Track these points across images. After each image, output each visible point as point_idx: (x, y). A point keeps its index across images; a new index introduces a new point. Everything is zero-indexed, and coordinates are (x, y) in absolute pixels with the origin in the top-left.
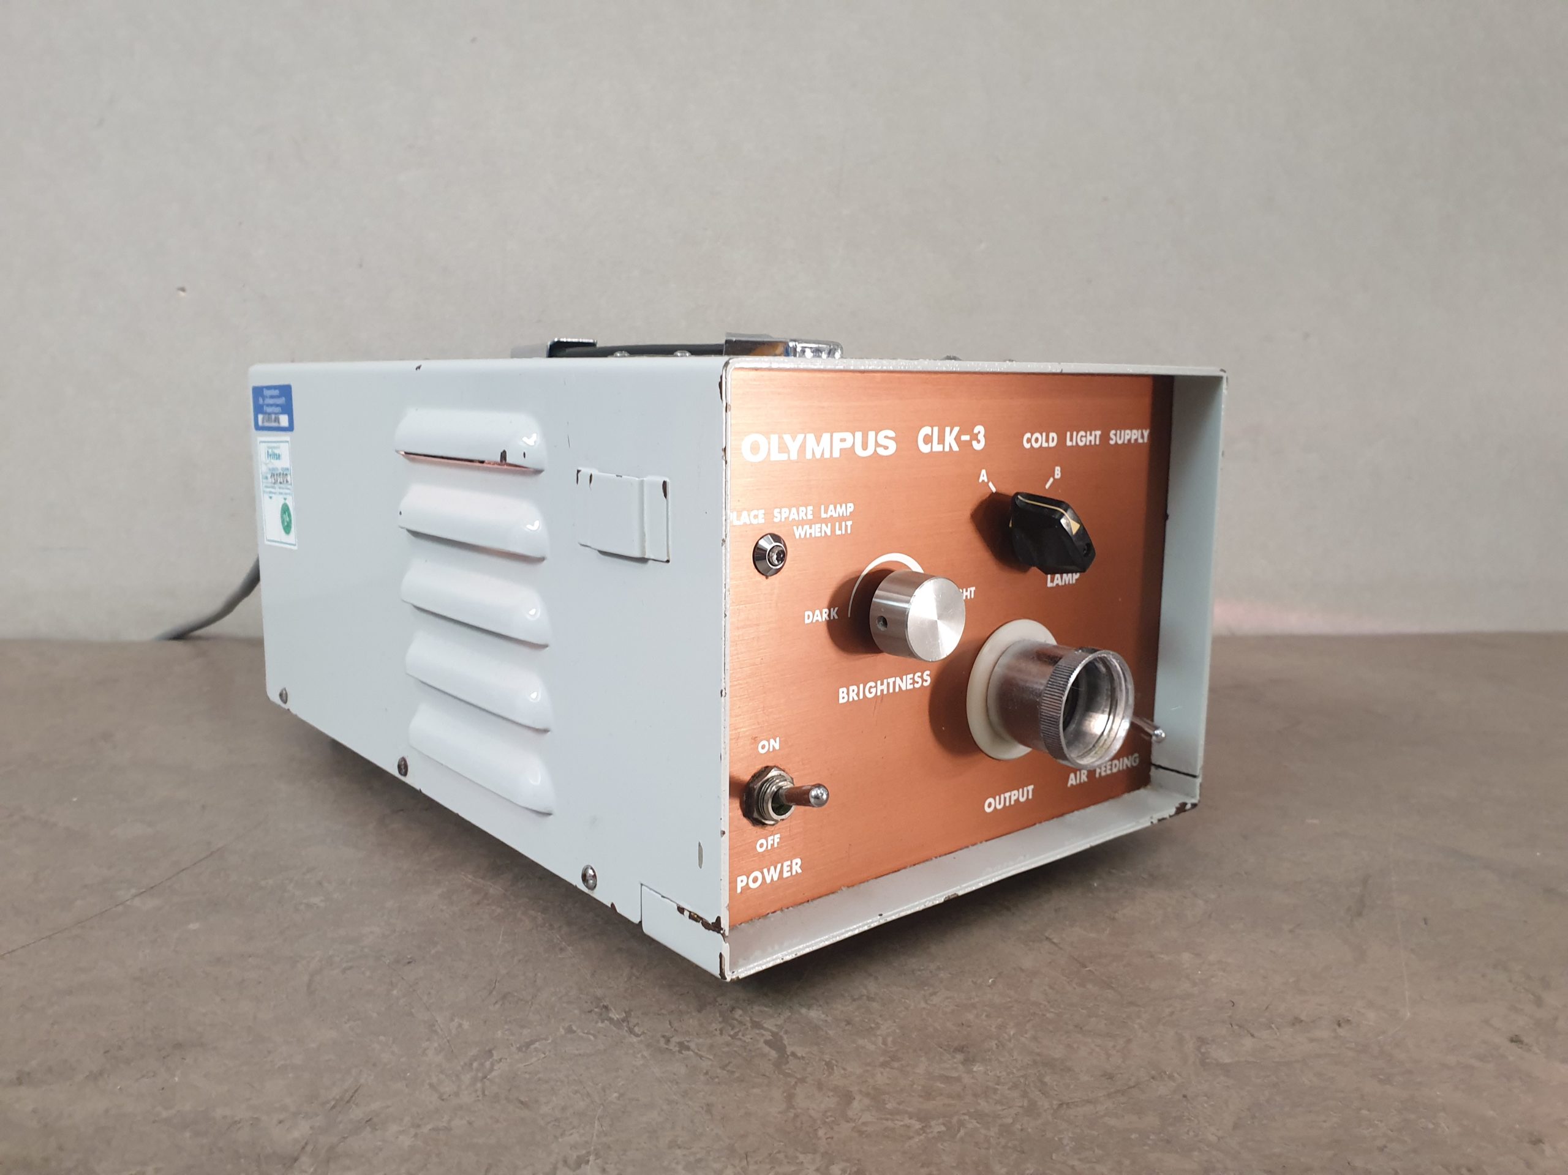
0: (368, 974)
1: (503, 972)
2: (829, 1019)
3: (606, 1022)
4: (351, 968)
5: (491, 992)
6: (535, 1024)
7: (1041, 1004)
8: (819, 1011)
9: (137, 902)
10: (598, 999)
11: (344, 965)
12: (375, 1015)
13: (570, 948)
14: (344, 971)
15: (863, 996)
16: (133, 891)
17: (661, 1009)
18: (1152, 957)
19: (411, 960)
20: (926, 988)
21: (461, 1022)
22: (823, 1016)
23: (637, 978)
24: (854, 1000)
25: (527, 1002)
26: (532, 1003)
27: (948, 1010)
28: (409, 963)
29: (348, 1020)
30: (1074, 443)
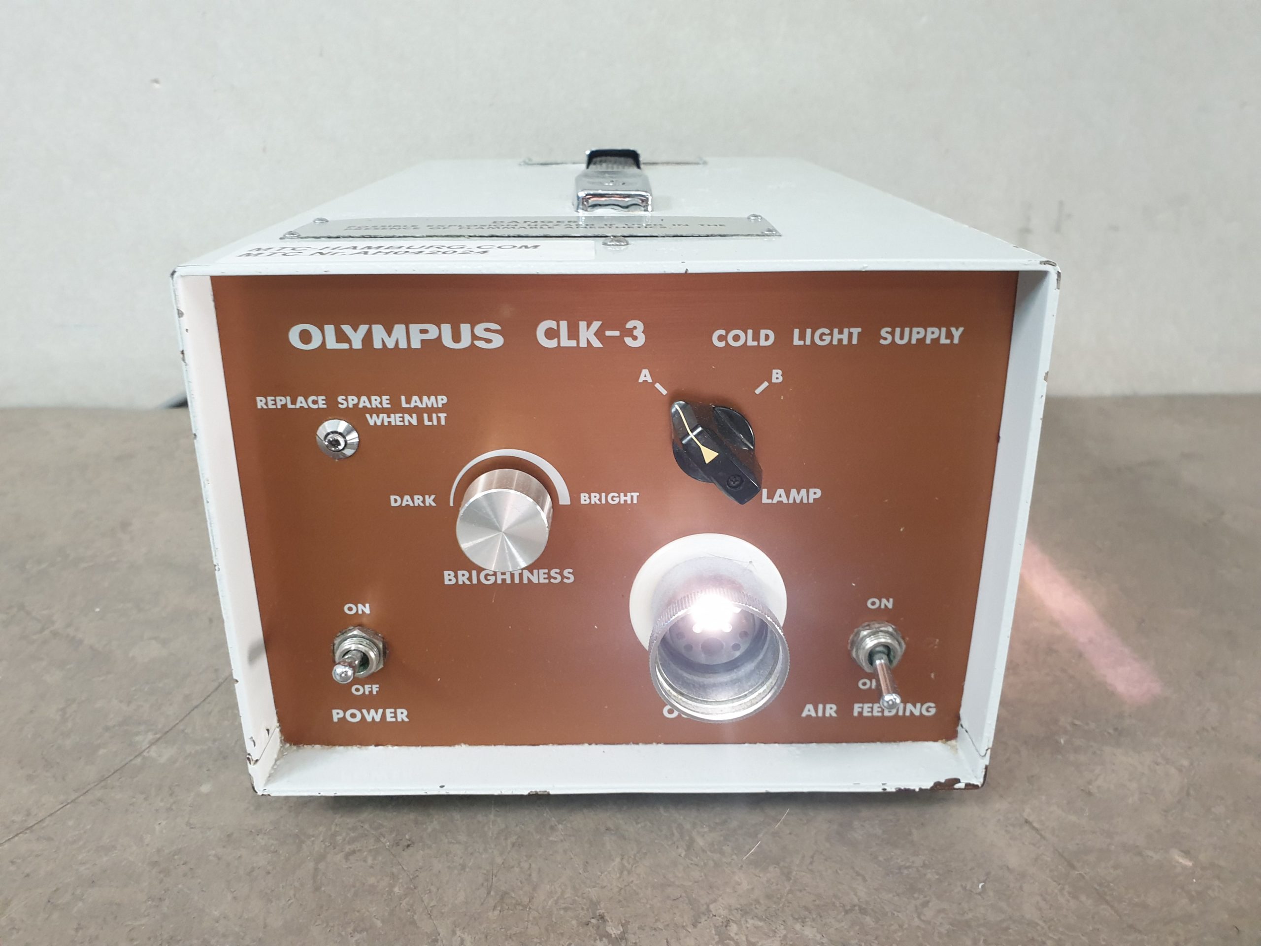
0: (370, 861)
1: (499, 860)
2: (825, 940)
3: (604, 939)
4: (354, 852)
5: (489, 893)
6: (535, 940)
7: (1038, 924)
8: (813, 927)
9: (153, 752)
10: (594, 904)
11: (348, 848)
12: (379, 924)
13: (560, 826)
14: (347, 857)
15: (855, 906)
16: (151, 736)
17: (657, 921)
18: (1140, 854)
19: (409, 843)
20: (916, 895)
21: (463, 936)
22: (819, 937)
23: (629, 873)
24: (847, 912)
25: (525, 907)
26: (530, 908)
27: (943, 930)
28: (408, 846)
29: (355, 930)
30: (808, 342)
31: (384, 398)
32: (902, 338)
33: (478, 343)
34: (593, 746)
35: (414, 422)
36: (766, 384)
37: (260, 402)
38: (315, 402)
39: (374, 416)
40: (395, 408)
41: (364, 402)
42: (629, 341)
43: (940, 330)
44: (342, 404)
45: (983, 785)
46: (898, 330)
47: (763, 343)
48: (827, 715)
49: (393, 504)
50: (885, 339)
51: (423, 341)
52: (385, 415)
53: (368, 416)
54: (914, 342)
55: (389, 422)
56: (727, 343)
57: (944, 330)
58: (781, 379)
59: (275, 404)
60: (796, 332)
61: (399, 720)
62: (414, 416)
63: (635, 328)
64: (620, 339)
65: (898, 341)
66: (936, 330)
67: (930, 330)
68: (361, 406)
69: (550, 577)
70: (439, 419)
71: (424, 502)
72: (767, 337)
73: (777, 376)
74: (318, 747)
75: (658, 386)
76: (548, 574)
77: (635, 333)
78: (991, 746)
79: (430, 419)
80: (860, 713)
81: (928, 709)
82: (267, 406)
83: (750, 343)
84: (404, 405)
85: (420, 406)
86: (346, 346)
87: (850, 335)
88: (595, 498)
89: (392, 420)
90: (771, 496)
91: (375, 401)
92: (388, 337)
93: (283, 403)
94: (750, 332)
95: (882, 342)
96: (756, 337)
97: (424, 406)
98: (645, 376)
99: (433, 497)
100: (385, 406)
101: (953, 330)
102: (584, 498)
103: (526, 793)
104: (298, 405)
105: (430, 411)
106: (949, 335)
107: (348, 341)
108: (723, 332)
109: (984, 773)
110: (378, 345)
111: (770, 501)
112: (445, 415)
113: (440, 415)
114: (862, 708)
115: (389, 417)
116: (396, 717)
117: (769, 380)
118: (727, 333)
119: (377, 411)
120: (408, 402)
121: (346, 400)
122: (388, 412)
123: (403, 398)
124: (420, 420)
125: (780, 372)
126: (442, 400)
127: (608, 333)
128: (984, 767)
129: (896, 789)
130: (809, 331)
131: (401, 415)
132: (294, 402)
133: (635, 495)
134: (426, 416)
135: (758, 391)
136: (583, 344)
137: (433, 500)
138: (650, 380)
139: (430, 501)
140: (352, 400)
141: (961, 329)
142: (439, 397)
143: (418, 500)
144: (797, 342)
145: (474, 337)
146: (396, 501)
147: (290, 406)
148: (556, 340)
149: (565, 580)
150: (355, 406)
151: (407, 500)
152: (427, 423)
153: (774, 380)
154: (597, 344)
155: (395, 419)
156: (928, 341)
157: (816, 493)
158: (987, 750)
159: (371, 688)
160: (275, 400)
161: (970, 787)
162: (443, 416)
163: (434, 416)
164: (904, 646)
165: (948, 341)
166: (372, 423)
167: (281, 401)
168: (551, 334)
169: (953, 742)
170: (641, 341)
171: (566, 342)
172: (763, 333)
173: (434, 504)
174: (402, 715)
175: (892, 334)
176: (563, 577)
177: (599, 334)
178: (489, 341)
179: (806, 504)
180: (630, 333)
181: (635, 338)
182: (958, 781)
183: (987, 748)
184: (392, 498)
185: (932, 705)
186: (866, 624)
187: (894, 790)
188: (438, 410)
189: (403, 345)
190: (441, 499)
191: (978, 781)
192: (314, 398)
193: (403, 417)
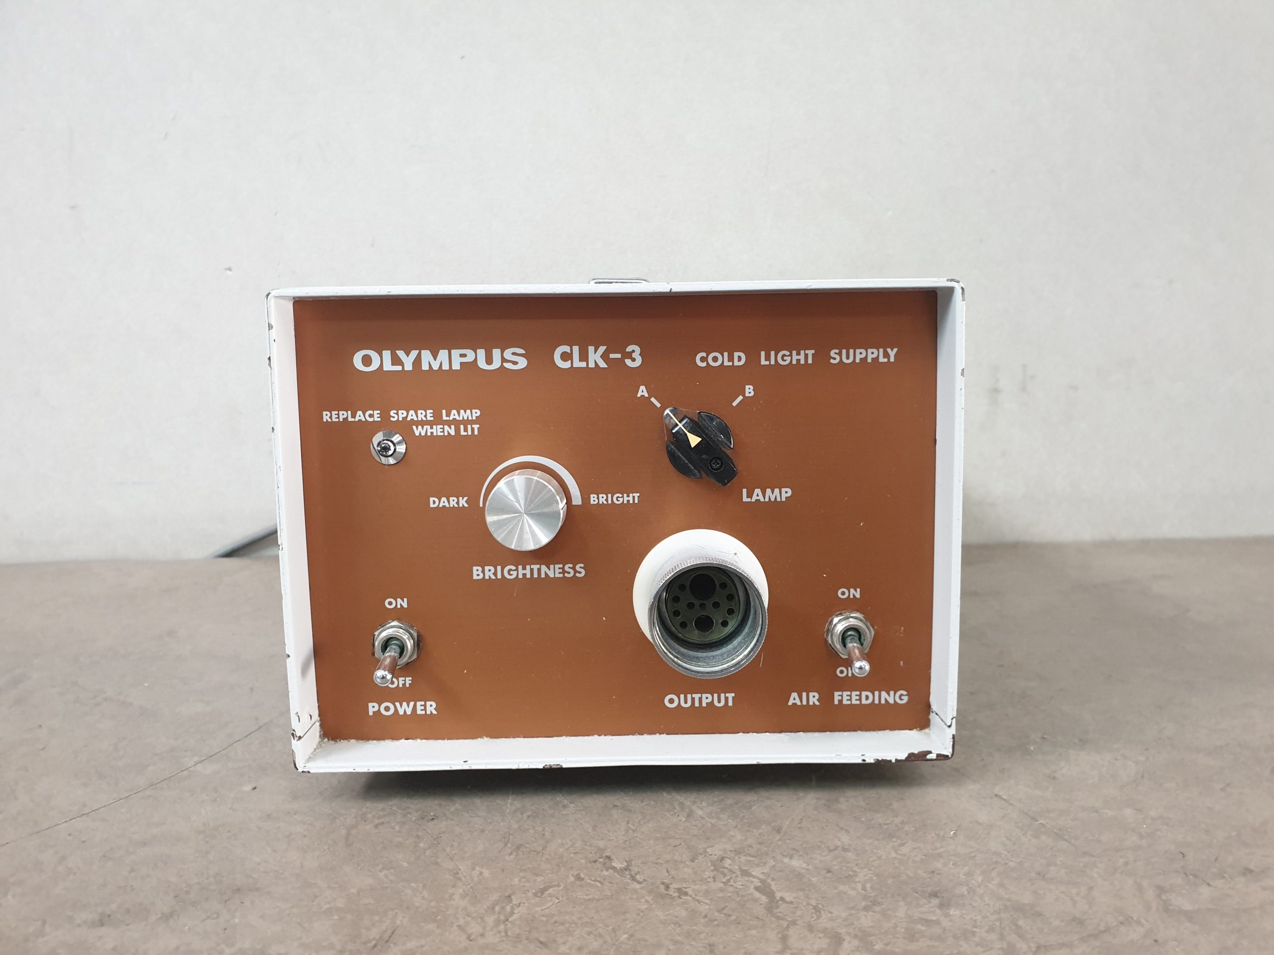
0: (397, 828)
1: (515, 826)
2: (810, 867)
3: (610, 870)
4: (383, 823)
5: (506, 845)
6: (547, 872)
7: (1002, 854)
8: (800, 860)
9: (199, 767)
10: (602, 850)
11: (377, 821)
12: (405, 864)
13: (572, 805)
14: (376, 826)
15: (838, 847)
17: (658, 859)
19: (433, 817)
20: (894, 840)
21: (482, 870)
22: (804, 865)
23: (634, 831)
24: (830, 851)
25: (538, 853)
26: (543, 853)
27: (918, 859)
28: (433, 819)
29: (383, 869)
30: (773, 362)
31: (429, 412)
32: (848, 358)
33: (506, 365)
34: (603, 737)
35: (453, 433)
36: (741, 398)
37: (326, 416)
38: (371, 416)
39: (420, 427)
40: (437, 420)
41: (412, 415)
42: (628, 362)
43: (878, 351)
44: (394, 417)
45: (952, 755)
46: (844, 351)
47: (736, 363)
48: (811, 703)
49: (432, 505)
50: (835, 359)
51: (461, 363)
52: (429, 427)
53: (414, 427)
54: (858, 361)
55: (432, 433)
56: (708, 363)
57: (881, 350)
58: (752, 394)
59: (338, 418)
60: (763, 354)
61: (429, 712)
62: (453, 427)
63: (633, 351)
64: (621, 361)
65: (845, 360)
66: (875, 351)
67: (870, 351)
68: (409, 419)
69: (564, 572)
70: (473, 429)
71: (458, 503)
72: (740, 359)
73: (749, 391)
74: (353, 741)
75: (653, 399)
76: (563, 568)
77: (634, 355)
78: (955, 715)
79: (466, 430)
80: (841, 701)
81: (899, 697)
82: (331, 419)
83: (727, 363)
84: (445, 418)
85: (458, 418)
86: (399, 368)
87: (806, 356)
88: (602, 499)
89: (434, 430)
90: (750, 495)
91: (421, 415)
92: (433, 360)
93: (346, 416)
94: (726, 354)
95: (832, 361)
96: (731, 359)
97: (461, 418)
98: (643, 391)
99: (466, 498)
100: (429, 418)
101: (889, 350)
102: (593, 499)
104: (357, 419)
105: (466, 422)
106: (886, 355)
107: (402, 364)
108: (704, 354)
109: (952, 743)
110: (425, 367)
111: (749, 500)
112: (478, 426)
113: (473, 426)
114: (842, 696)
115: (432, 428)
116: (425, 709)
117: (744, 395)
118: (708, 355)
119: (422, 423)
120: (448, 415)
121: (397, 414)
122: (431, 424)
123: (444, 412)
124: (457, 430)
125: (752, 387)
126: (476, 413)
127: (612, 356)
128: (951, 737)
129: (874, 760)
130: (773, 353)
131: (442, 426)
132: (354, 416)
133: (637, 495)
134: (462, 427)
135: (734, 404)
136: (592, 365)
137: (466, 502)
138: (646, 395)
139: (463, 502)
140: (402, 414)
141: (895, 350)
142: (474, 411)
143: (453, 502)
144: (764, 362)
145: (504, 360)
146: (434, 502)
147: (350, 419)
148: (570, 361)
149: (578, 575)
150: (405, 418)
151: (444, 502)
152: (463, 433)
153: (747, 395)
154: (602, 364)
155: (437, 430)
156: (869, 360)
157: (787, 492)
158: (952, 719)
159: (405, 681)
160: (338, 414)
161: (941, 758)
162: (476, 427)
163: (469, 427)
164: (873, 633)
165: (886, 360)
166: (417, 434)
167: (343, 415)
168: (566, 357)
169: (927, 730)
170: (638, 362)
171: (578, 364)
172: (736, 354)
173: (466, 505)
174: (431, 707)
175: (840, 354)
176: (576, 572)
177: (604, 357)
178: (515, 363)
179: (779, 502)
180: (629, 355)
181: (634, 360)
182: (930, 752)
183: (952, 717)
184: (432, 499)
185: (904, 693)
186: (838, 613)
187: (872, 761)
188: (472, 422)
189: (446, 367)
190: (473, 500)
191: (948, 752)
192: (371, 412)
193: (443, 428)
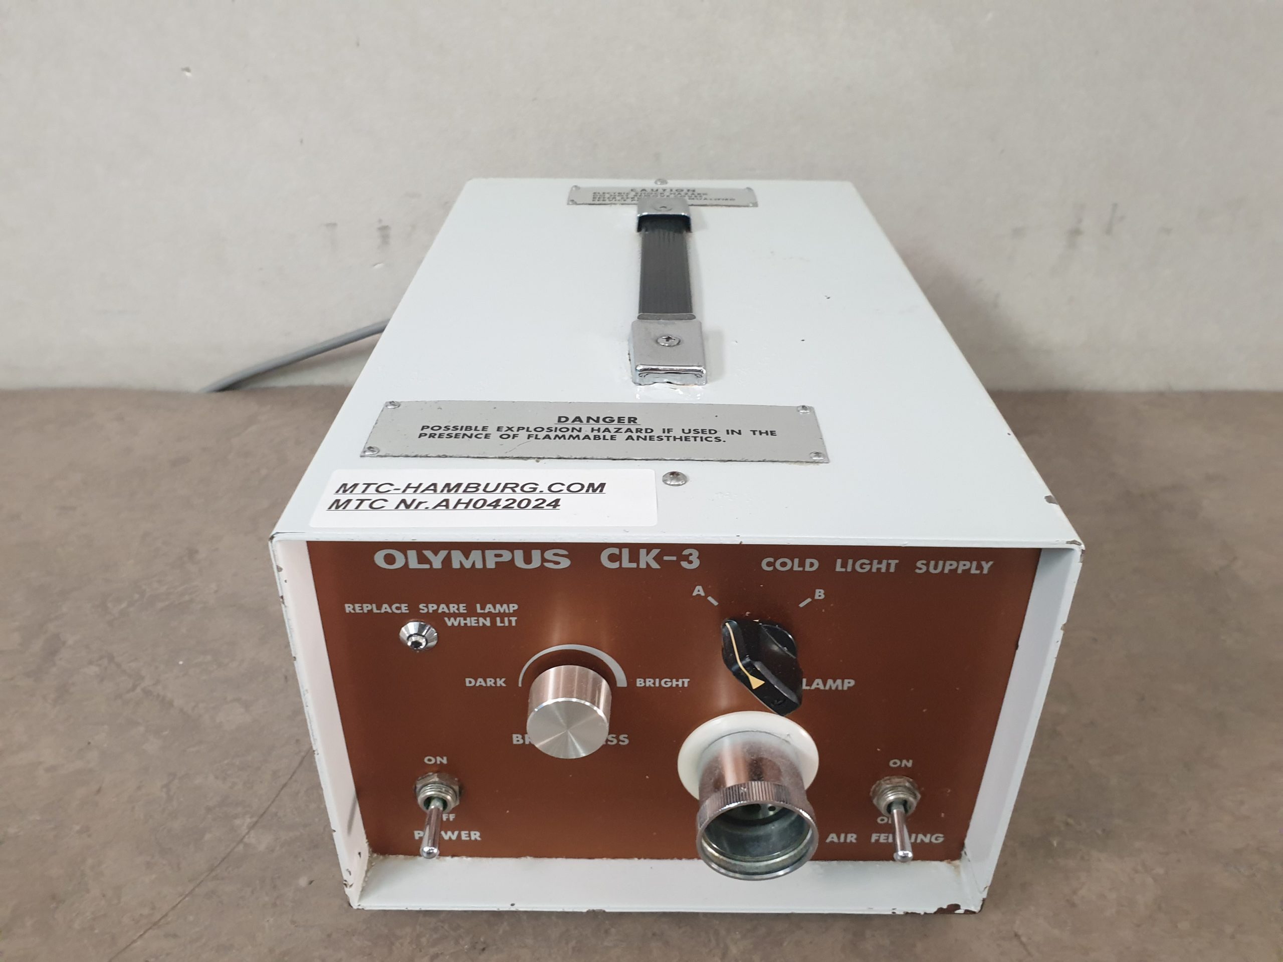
4: (437, 955)
9: (252, 839)
11: (433, 951)
13: (613, 930)
14: (432, 960)
19: (484, 946)
28: (484, 949)
30: (849, 569)
31: (461, 606)
32: (936, 568)
33: (546, 564)
34: (642, 860)
35: (488, 623)
36: (809, 600)
37: (348, 608)
38: (398, 608)
39: (452, 619)
40: (471, 612)
41: (443, 608)
42: (684, 564)
43: (971, 563)
44: (423, 610)
45: (980, 911)
46: (932, 563)
47: (808, 569)
48: (848, 841)
49: (468, 684)
50: (920, 569)
51: (497, 563)
52: (462, 619)
53: (446, 619)
54: (946, 571)
55: (466, 624)
56: (775, 568)
57: (975, 564)
58: (823, 597)
59: (362, 609)
60: (839, 562)
61: (473, 838)
62: (488, 619)
63: (691, 554)
64: (677, 562)
65: (932, 570)
66: (968, 563)
67: (962, 563)
68: (440, 611)
70: (510, 622)
71: (495, 683)
72: (812, 565)
73: (820, 594)
74: (401, 856)
75: (710, 598)
77: (691, 558)
78: (989, 884)
79: (502, 621)
80: (877, 841)
81: (937, 839)
82: (355, 611)
83: (796, 568)
84: (479, 611)
85: (493, 611)
86: (427, 566)
87: (889, 565)
88: (649, 682)
89: (468, 622)
90: (809, 684)
91: (453, 608)
92: (465, 559)
93: (370, 608)
94: (796, 561)
95: (918, 571)
96: (802, 564)
97: (497, 611)
98: (699, 591)
99: (503, 680)
100: (462, 611)
101: (983, 563)
102: (640, 683)
103: (585, 910)
104: (383, 611)
105: (502, 615)
106: (980, 567)
107: (430, 563)
108: (771, 560)
109: (981, 904)
110: (456, 565)
111: (808, 688)
112: (516, 618)
113: (511, 618)
114: (879, 837)
115: (465, 619)
116: (470, 836)
117: (813, 596)
118: (775, 561)
119: (455, 615)
120: (483, 608)
121: (427, 607)
122: (464, 616)
123: (478, 606)
124: (493, 622)
125: (822, 591)
126: (514, 607)
127: (666, 558)
128: (982, 899)
129: (904, 912)
130: (850, 562)
131: (476, 618)
132: (379, 608)
133: (686, 681)
134: (498, 619)
135: (801, 605)
136: (643, 565)
137: (504, 682)
138: (703, 594)
139: (501, 682)
140: (432, 607)
141: (991, 563)
142: (511, 605)
143: (490, 682)
144: (839, 568)
145: (544, 560)
146: (470, 682)
147: (375, 611)
148: (618, 562)
149: (621, 743)
150: (435, 611)
151: (480, 682)
152: (499, 624)
153: (817, 597)
154: (655, 565)
155: (471, 622)
156: (960, 571)
157: (849, 683)
159: (449, 816)
160: (362, 607)
161: (969, 913)
162: (513, 619)
163: (506, 619)
164: (919, 796)
165: (978, 572)
166: (449, 624)
167: (367, 607)
168: (614, 560)
169: (957, 862)
170: (696, 564)
171: (626, 564)
172: (808, 561)
173: (504, 685)
174: (476, 835)
175: (927, 565)
176: (619, 740)
177: (658, 561)
178: (558, 563)
179: (840, 690)
180: (686, 560)
181: (691, 562)
182: (957, 907)
183: (985, 887)
184: (467, 680)
185: (941, 835)
186: (888, 777)
187: (902, 913)
188: (509, 615)
189: (479, 565)
190: (511, 681)
191: (975, 908)
192: (398, 605)
193: (478, 620)
